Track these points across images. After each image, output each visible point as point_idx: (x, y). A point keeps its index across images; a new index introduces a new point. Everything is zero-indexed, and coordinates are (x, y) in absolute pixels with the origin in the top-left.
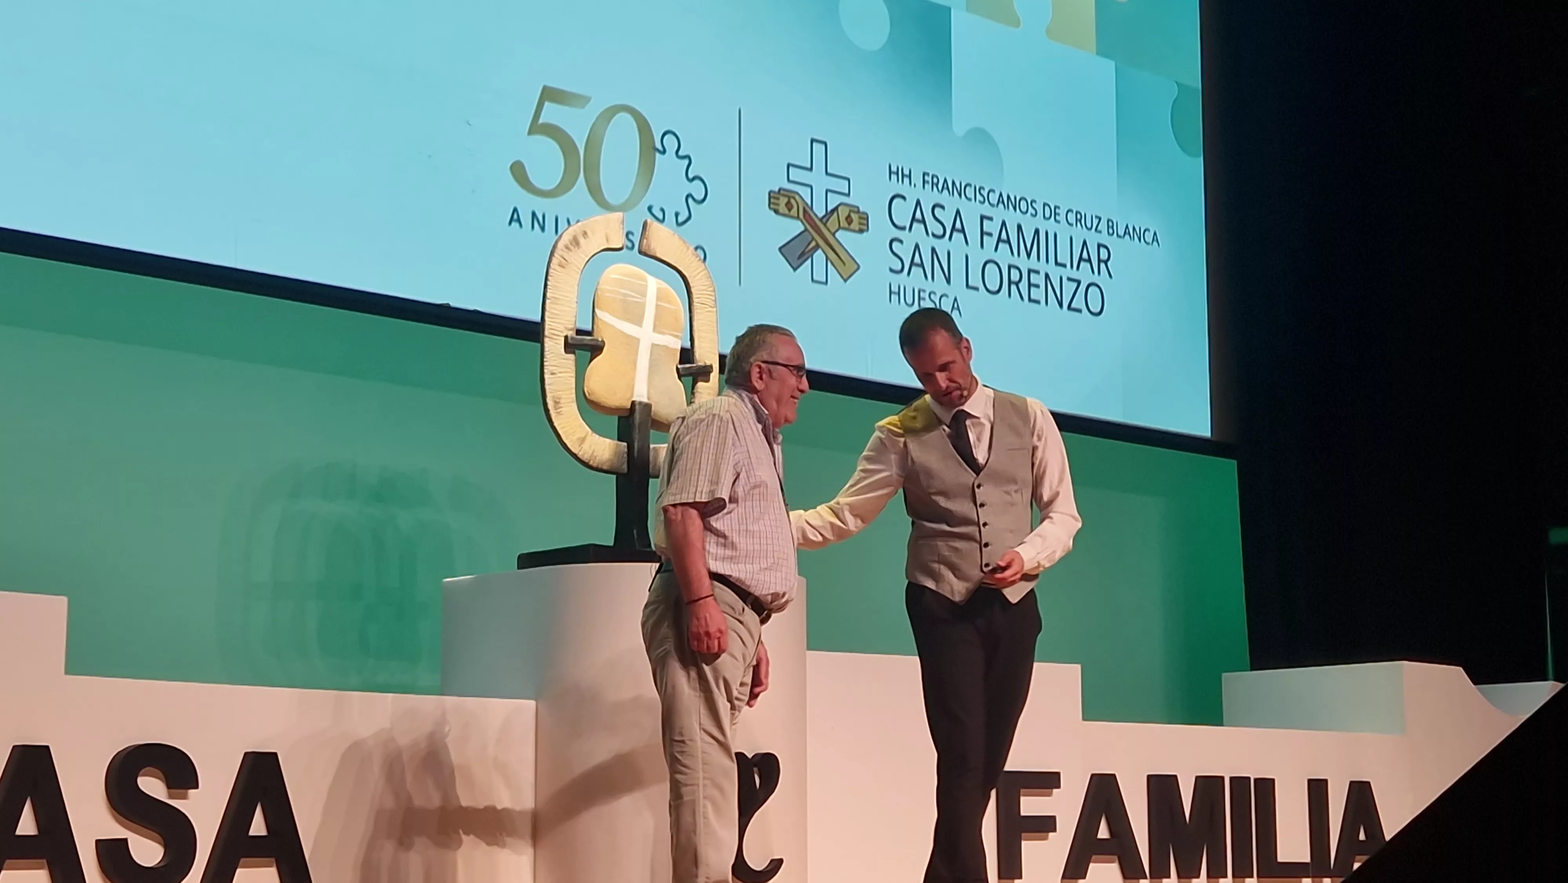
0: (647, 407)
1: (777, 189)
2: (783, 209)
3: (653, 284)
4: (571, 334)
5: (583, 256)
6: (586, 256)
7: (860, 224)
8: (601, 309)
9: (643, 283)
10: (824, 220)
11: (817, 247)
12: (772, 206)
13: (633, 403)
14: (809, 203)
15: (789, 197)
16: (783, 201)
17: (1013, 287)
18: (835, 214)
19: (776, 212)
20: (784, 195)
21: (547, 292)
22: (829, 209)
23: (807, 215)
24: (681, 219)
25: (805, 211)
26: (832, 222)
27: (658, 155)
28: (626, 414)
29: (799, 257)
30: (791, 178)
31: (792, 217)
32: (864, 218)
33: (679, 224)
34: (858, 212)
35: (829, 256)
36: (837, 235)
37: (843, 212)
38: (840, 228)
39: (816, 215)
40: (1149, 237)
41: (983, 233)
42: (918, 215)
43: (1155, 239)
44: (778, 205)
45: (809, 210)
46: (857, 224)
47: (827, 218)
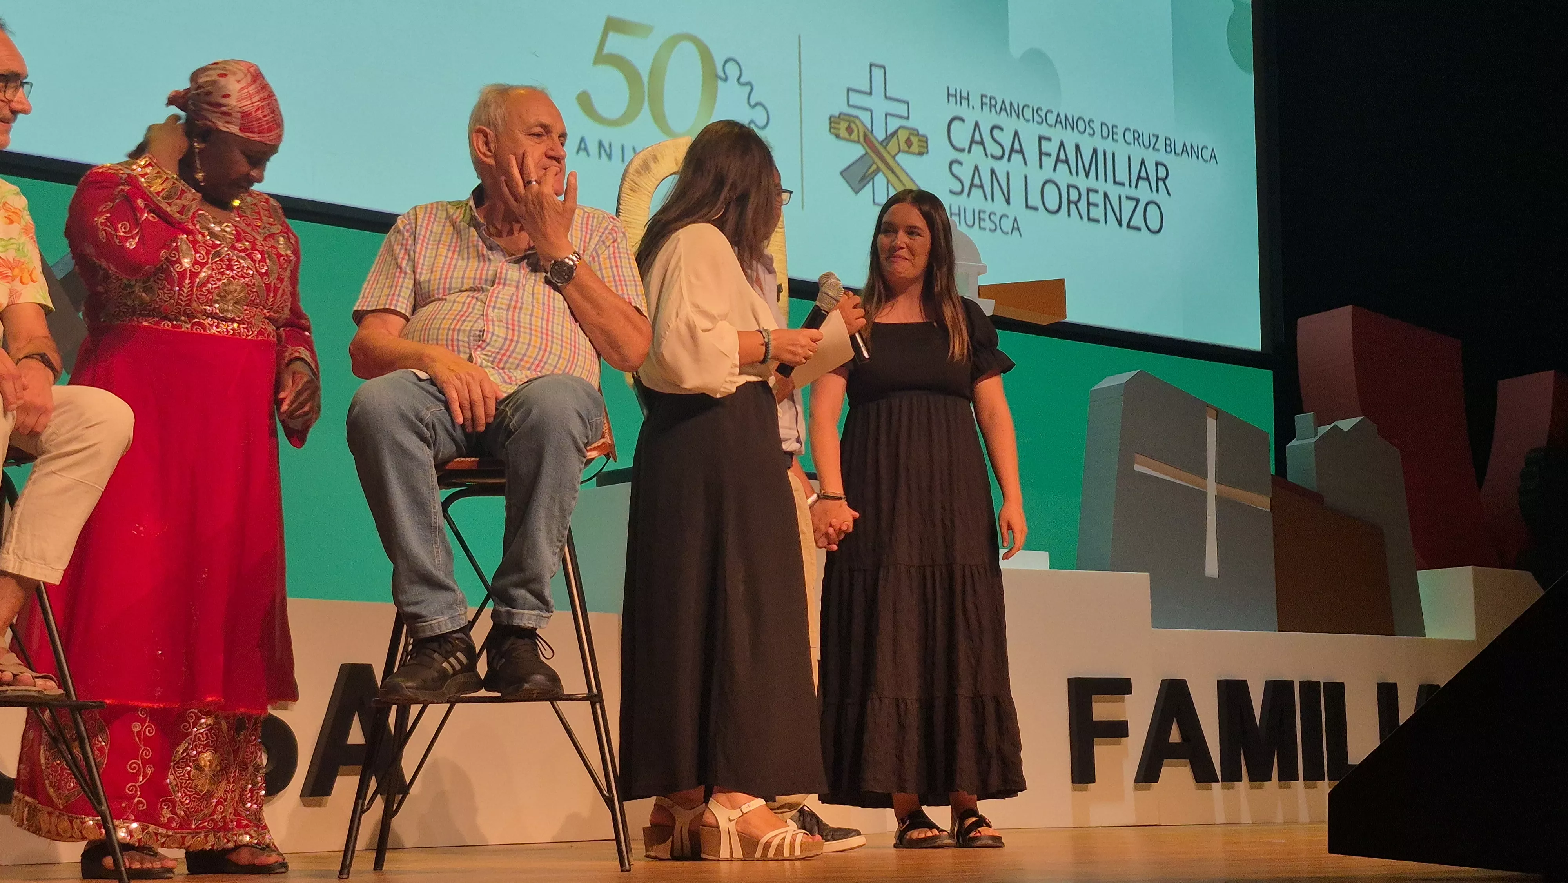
2: (843, 133)
7: (919, 146)
10: (884, 144)
11: (878, 170)
12: (832, 130)
14: (869, 126)
15: (850, 122)
16: (844, 125)
17: (1073, 207)
18: (895, 137)
19: (837, 136)
20: (844, 120)
22: (889, 133)
23: (868, 140)
25: (865, 135)
26: (893, 146)
27: (720, 82)
29: (861, 181)
30: (851, 103)
31: (854, 141)
32: (924, 140)
34: (918, 134)
35: (890, 177)
36: (897, 158)
37: (903, 136)
38: (900, 151)
39: (877, 140)
40: (1207, 154)
41: (1041, 153)
42: (977, 137)
43: (1213, 156)
44: (839, 129)
45: (869, 134)
46: (917, 147)
47: (887, 141)
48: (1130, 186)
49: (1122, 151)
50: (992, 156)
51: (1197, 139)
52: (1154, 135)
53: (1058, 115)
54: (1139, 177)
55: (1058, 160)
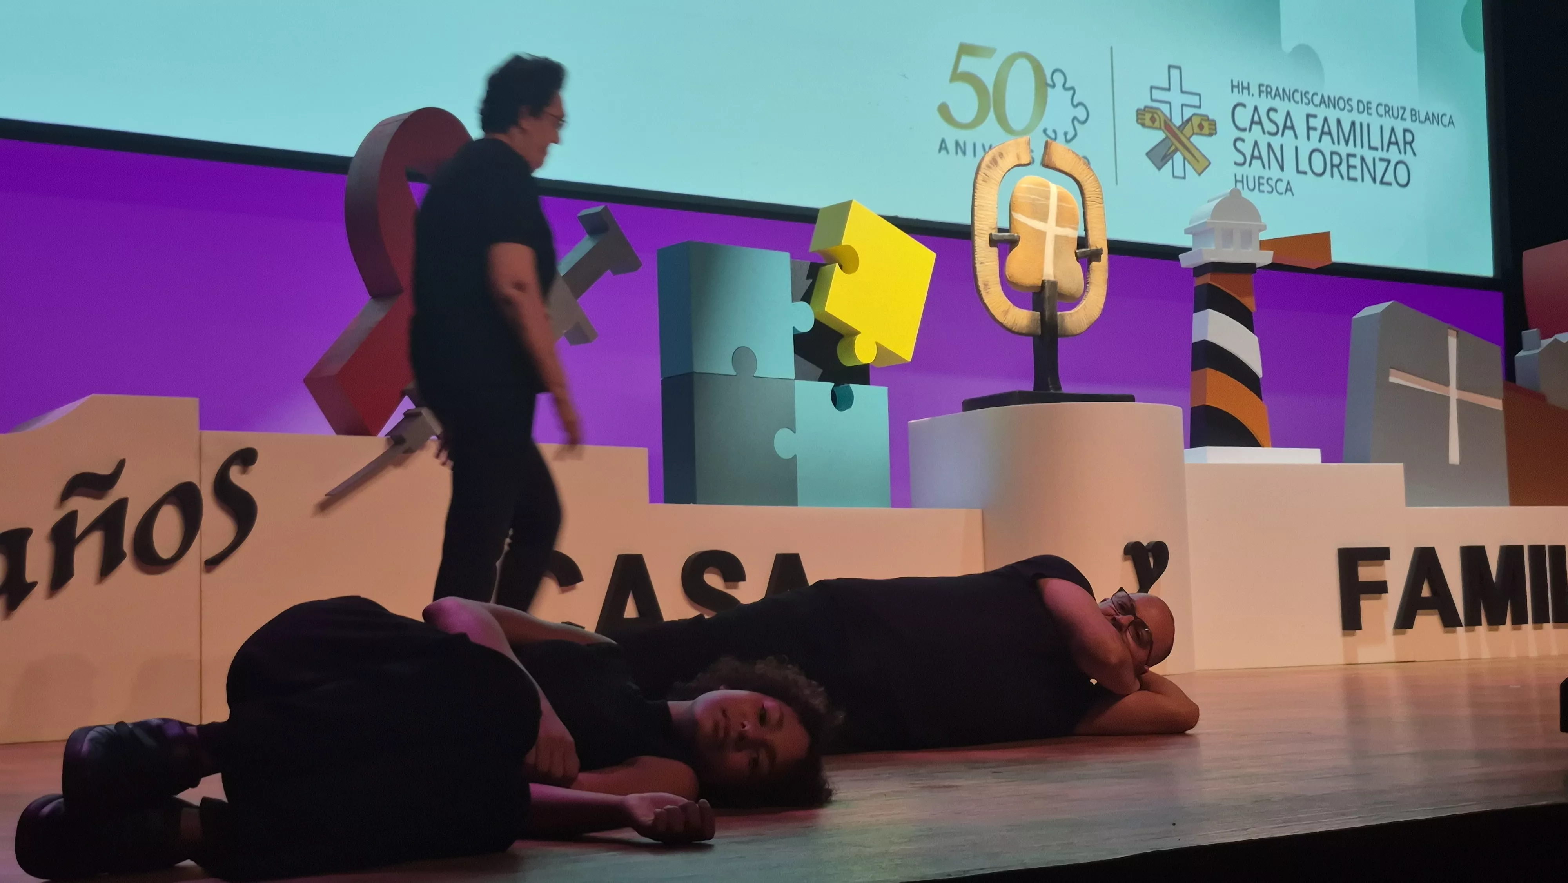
0: (1054, 284)
1: (1142, 107)
2: (1148, 122)
3: (1054, 189)
4: (994, 232)
5: (1001, 172)
6: (1003, 172)
7: (1209, 129)
8: (1016, 212)
9: (1047, 189)
10: (1181, 128)
11: (1176, 150)
12: (1139, 121)
13: (1043, 282)
14: (1168, 115)
15: (1153, 113)
16: (1148, 116)
17: (1335, 170)
18: (1190, 123)
19: (1143, 125)
20: (1150, 112)
21: (975, 201)
22: (1185, 119)
23: (1168, 127)
24: (1069, 137)
25: (1165, 122)
26: (1188, 130)
27: (1049, 90)
28: (1038, 290)
29: (1162, 160)
30: (1154, 97)
31: (1156, 128)
32: (1213, 124)
33: (1068, 141)
34: (1208, 119)
35: (1187, 157)
36: (1192, 139)
37: (1196, 121)
38: (1193, 134)
39: (1175, 125)
40: (1446, 120)
41: (1309, 128)
42: (1256, 119)
43: (1451, 122)
44: (1144, 119)
45: (1169, 122)
46: (1207, 129)
47: (1183, 126)
48: (1382, 149)
49: (1375, 122)
50: (1270, 134)
51: (1438, 108)
52: (1402, 108)
53: (1323, 97)
54: (1390, 143)
55: (1323, 133)
